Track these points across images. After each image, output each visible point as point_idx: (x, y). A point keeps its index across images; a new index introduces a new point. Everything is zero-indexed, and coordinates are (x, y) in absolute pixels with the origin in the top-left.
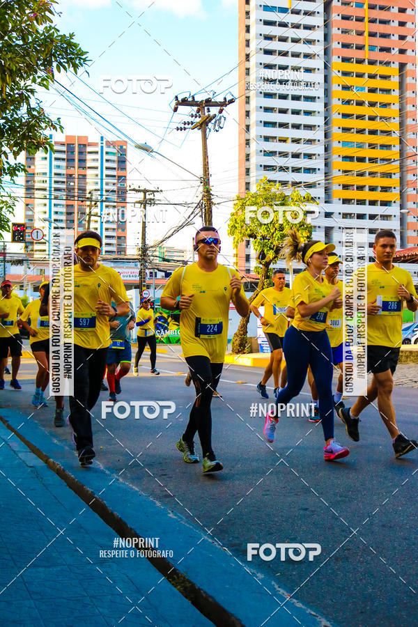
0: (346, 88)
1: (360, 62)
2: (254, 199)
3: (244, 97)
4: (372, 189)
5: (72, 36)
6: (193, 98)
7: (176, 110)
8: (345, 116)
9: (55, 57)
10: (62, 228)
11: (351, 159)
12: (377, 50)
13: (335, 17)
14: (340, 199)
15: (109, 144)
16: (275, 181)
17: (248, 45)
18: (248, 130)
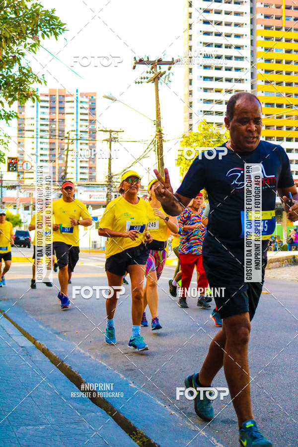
0: (267, 50)
1: (278, 29)
2: (196, 137)
4: (289, 129)
5: (53, 11)
6: (148, 58)
7: (134, 68)
8: (267, 71)
9: (40, 27)
10: (46, 161)
11: (272, 105)
12: (292, 19)
15: (82, 95)
16: (212, 123)
17: (190, 17)
18: (191, 84)
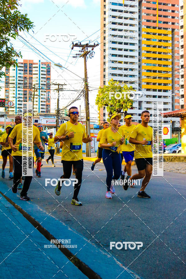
0: (148, 39)
1: (154, 28)
2: (107, 89)
3: (103, 43)
4: (160, 84)
5: (26, 15)
6: (80, 43)
7: (72, 48)
8: (148, 52)
9: (19, 24)
10: (22, 101)
11: (150, 71)
12: (162, 23)
13: (143, 8)
14: (145, 89)
15: (42, 64)
16: (117, 81)
17: (105, 20)
18: (104, 58)
